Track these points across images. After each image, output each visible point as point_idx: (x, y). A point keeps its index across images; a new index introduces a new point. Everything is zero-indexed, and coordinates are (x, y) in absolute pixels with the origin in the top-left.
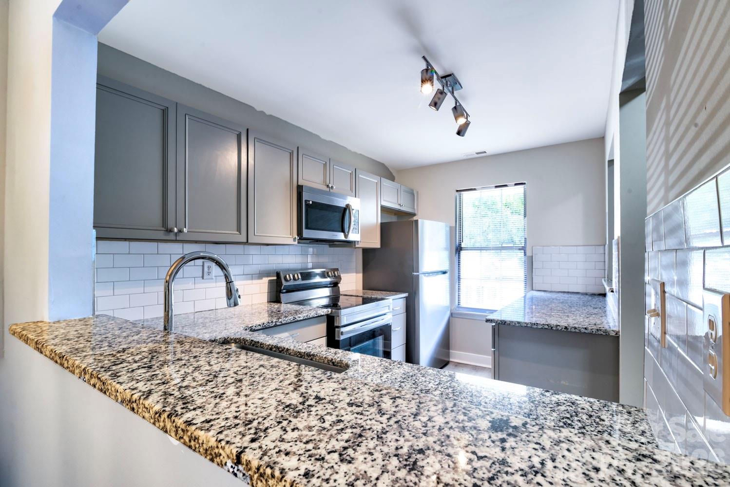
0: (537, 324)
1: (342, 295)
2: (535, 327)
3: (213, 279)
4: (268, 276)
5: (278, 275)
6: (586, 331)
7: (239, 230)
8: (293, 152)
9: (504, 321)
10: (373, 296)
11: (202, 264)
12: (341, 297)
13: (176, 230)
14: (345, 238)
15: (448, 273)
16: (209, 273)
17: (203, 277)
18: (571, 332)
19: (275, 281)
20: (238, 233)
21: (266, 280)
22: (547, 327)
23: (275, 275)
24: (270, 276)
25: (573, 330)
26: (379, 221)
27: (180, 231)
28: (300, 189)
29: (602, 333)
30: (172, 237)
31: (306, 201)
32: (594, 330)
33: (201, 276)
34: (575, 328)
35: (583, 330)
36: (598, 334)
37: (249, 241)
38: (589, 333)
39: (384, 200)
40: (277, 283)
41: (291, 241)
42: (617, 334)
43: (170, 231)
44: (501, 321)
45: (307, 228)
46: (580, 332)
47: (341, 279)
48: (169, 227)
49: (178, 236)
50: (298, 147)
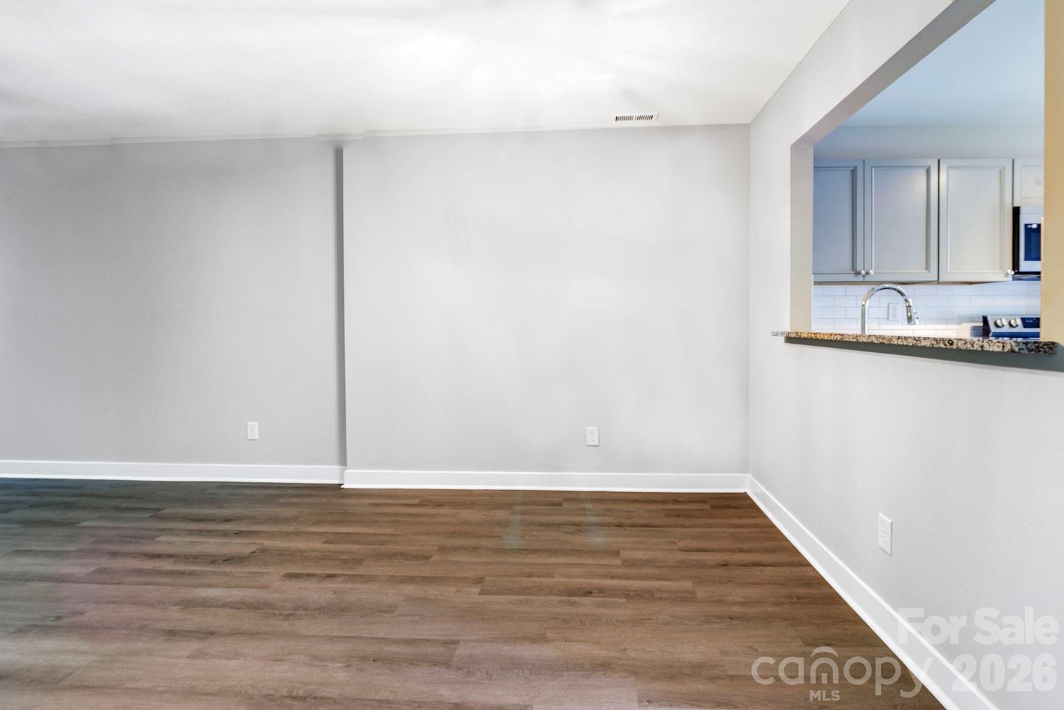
4: (970, 322)
5: (985, 319)
7: (927, 267)
8: (1004, 167)
11: (887, 305)
13: (863, 272)
16: (895, 315)
17: (888, 319)
19: (981, 329)
20: (926, 271)
21: (967, 326)
23: (981, 320)
24: (973, 322)
27: (867, 273)
28: (1016, 212)
30: (860, 278)
31: (1026, 225)
33: (887, 317)
37: (941, 280)
40: (984, 329)
41: (1001, 278)
43: (859, 273)
45: (1027, 259)
48: (858, 270)
49: (866, 278)
50: (1013, 161)
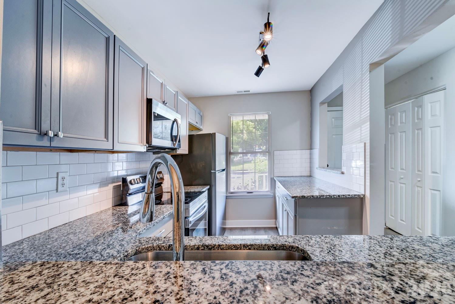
0: (323, 195)
1: (165, 192)
2: (322, 197)
3: (66, 191)
4: (112, 183)
5: (124, 180)
6: (349, 197)
7: (106, 137)
8: (144, 67)
9: (304, 196)
10: (191, 191)
12: (164, 194)
13: (51, 134)
14: (174, 146)
15: (225, 170)
16: (63, 185)
17: (57, 190)
18: (341, 198)
21: (111, 186)
22: (329, 197)
24: (115, 183)
25: (343, 197)
26: (188, 134)
27: (56, 135)
29: (357, 196)
30: (45, 143)
31: (154, 113)
32: (353, 196)
33: (55, 189)
34: (344, 195)
35: (348, 196)
36: (355, 198)
37: (114, 150)
38: (351, 198)
39: (190, 119)
41: (142, 149)
42: (364, 196)
43: (43, 135)
44: (302, 196)
46: (346, 198)
47: (164, 180)
48: (43, 130)
49: (53, 141)
